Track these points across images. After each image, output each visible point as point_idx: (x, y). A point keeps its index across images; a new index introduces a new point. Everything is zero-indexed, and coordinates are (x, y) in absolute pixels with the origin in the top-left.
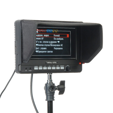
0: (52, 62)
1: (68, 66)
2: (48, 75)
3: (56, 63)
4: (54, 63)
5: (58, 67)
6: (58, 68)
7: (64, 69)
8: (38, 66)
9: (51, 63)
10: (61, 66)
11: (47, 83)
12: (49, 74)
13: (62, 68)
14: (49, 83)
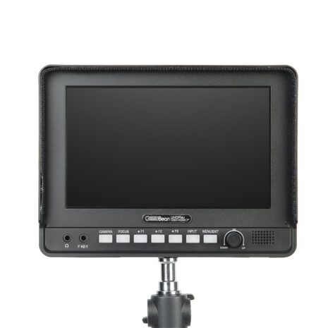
0: (167, 216)
1: (234, 230)
2: (163, 265)
3: (183, 219)
4: (174, 219)
5: (192, 234)
6: (193, 239)
7: (216, 241)
8: (115, 230)
9: (163, 219)
10: (204, 231)
11: (160, 293)
12: (165, 260)
13: (211, 239)
14: (165, 293)
